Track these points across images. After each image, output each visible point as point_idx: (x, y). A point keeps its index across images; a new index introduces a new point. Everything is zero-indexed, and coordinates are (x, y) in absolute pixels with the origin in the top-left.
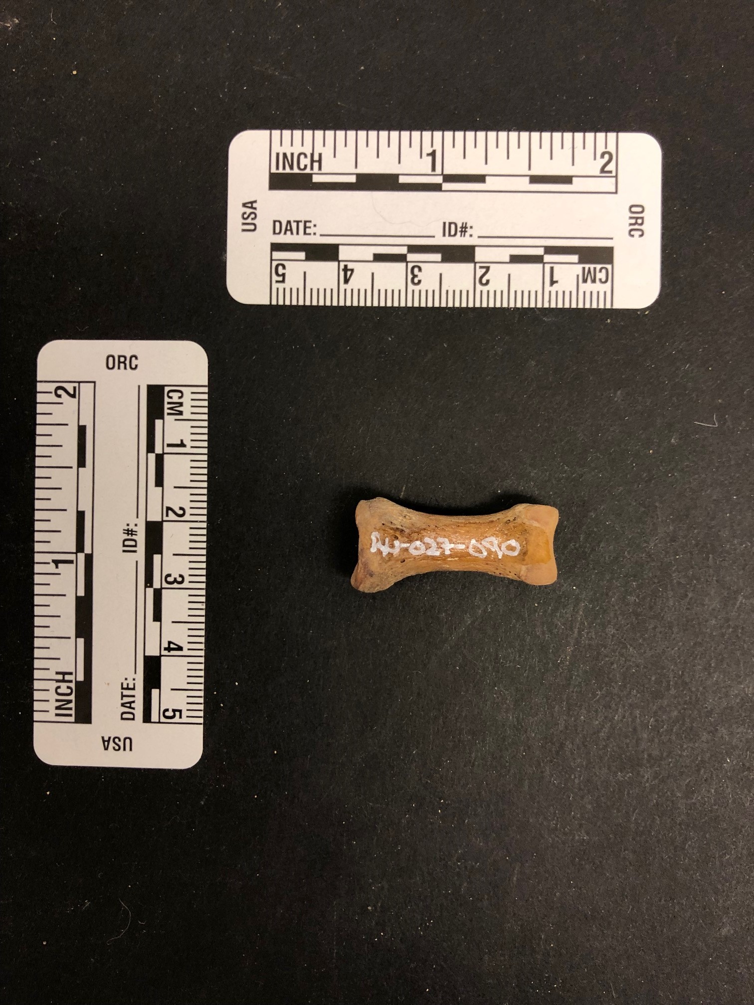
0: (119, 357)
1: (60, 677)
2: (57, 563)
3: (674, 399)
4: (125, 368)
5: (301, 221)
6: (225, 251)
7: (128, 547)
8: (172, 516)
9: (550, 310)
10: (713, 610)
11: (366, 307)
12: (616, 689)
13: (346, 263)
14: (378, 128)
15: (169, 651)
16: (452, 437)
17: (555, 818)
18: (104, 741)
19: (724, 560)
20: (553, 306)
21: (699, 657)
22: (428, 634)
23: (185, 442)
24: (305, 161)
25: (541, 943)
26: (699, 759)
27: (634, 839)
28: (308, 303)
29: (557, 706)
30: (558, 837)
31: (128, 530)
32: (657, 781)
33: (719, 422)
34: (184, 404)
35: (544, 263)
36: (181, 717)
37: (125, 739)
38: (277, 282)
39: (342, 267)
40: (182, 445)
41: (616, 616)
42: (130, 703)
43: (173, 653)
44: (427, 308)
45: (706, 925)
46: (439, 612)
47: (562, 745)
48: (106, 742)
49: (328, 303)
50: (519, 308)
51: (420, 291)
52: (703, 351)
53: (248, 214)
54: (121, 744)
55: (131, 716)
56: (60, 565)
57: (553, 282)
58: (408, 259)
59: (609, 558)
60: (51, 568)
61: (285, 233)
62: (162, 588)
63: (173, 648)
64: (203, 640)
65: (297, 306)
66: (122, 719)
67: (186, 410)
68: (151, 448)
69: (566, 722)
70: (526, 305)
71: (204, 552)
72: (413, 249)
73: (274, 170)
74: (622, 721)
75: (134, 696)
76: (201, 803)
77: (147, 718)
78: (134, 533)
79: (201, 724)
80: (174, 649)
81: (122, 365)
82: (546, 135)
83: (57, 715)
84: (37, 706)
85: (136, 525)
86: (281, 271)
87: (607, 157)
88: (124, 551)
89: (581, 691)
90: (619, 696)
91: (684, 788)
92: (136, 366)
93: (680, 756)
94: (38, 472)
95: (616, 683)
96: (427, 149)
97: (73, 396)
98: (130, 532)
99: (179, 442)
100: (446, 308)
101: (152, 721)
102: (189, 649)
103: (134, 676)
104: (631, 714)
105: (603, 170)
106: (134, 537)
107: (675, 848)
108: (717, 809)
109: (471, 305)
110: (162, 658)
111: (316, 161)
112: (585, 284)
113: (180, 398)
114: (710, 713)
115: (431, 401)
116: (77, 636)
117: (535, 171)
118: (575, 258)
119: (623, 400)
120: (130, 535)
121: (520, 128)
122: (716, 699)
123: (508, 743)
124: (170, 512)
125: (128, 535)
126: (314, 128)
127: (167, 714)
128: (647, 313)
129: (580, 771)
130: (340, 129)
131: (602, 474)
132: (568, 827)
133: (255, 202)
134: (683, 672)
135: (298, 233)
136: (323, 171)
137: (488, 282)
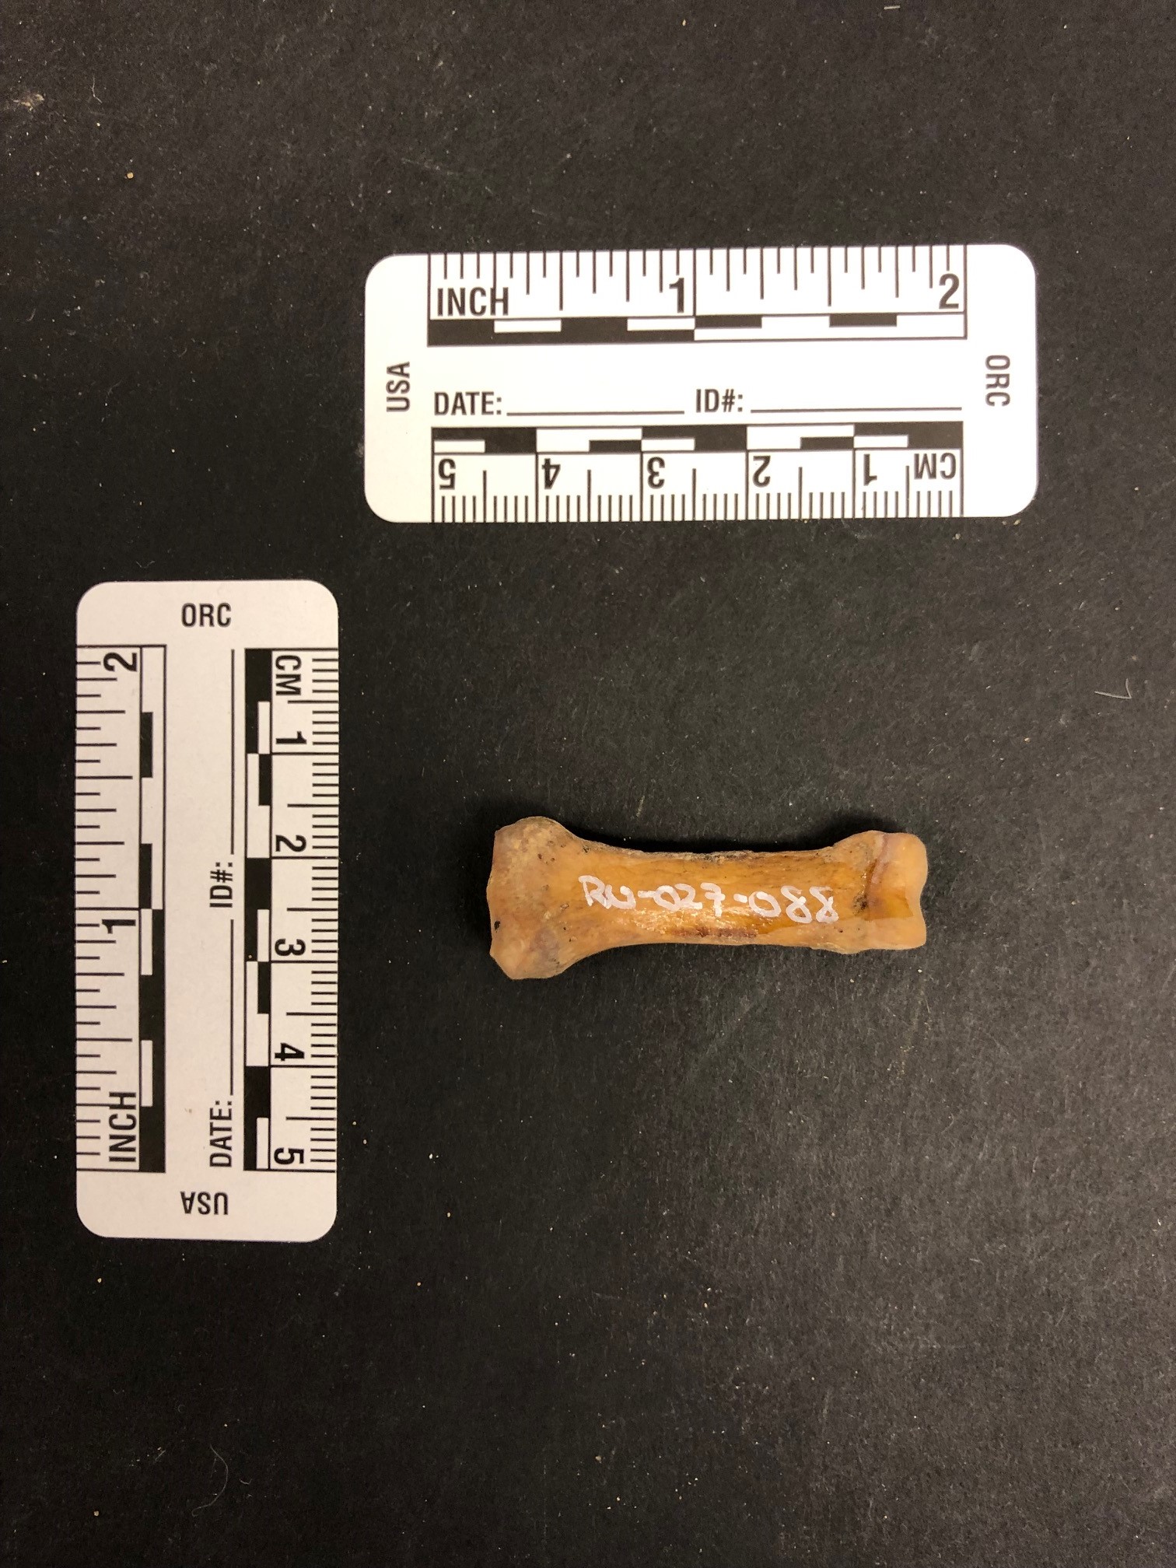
0: (202, 606)
1: (116, 1101)
2: (109, 924)
3: (1063, 657)
4: (211, 624)
5: (478, 393)
6: (363, 442)
7: (219, 899)
8: (285, 850)
9: (865, 521)
10: (1131, 985)
11: (579, 524)
12: (980, 1111)
13: (547, 457)
14: (594, 246)
15: (283, 1060)
16: (715, 721)
17: (887, 1315)
18: (184, 1199)
19: (1145, 907)
20: (870, 515)
21: (1109, 1060)
22: (683, 1028)
23: (304, 736)
24: (482, 301)
25: (869, 1513)
26: (1113, 1220)
27: (1011, 1348)
28: (490, 519)
29: (887, 1140)
30: (893, 1345)
31: (218, 873)
32: (1046, 1257)
33: (1134, 689)
34: (302, 677)
35: (855, 449)
36: (302, 1161)
37: (217, 1196)
38: (443, 487)
39: (542, 462)
40: (300, 740)
41: (977, 998)
42: (224, 1139)
43: (288, 1061)
44: (673, 522)
45: (1128, 1483)
46: (700, 994)
47: (895, 1201)
48: (187, 1201)
49: (521, 519)
50: (816, 520)
51: (662, 497)
52: (1106, 581)
53: (396, 383)
54: (211, 1203)
55: (225, 1160)
56: (115, 928)
57: (869, 479)
58: (644, 448)
59: (965, 906)
60: (101, 932)
61: (454, 412)
62: (271, 962)
63: (289, 1053)
64: (334, 1041)
65: (474, 524)
66: (212, 1164)
67: (306, 686)
68: (252, 745)
69: (901, 1164)
70: (827, 515)
71: (335, 904)
72: (650, 432)
73: (435, 316)
74: (989, 1162)
75: (229, 1129)
76: (335, 1295)
77: (250, 1163)
78: (227, 877)
79: (333, 1171)
80: (290, 1056)
81: (207, 620)
82: (854, 252)
83: (112, 1159)
84: (81, 1145)
85: (230, 865)
86: (448, 470)
87: (949, 283)
88: (212, 905)
89: (923, 1116)
90: (985, 1123)
91: (1090, 1266)
92: (228, 620)
93: (1083, 1216)
94: (80, 786)
95: (980, 1103)
96: (671, 278)
97: (132, 668)
98: (221, 876)
99: (295, 736)
100: (704, 522)
101: (258, 1167)
102: (313, 1056)
103: (231, 1098)
104: (1003, 1150)
105: (943, 303)
106: (227, 883)
107: (1079, 1362)
108: (1144, 1301)
109: (741, 517)
110: (273, 1069)
111: (499, 300)
112: (918, 480)
113: (296, 668)
114: (1129, 1149)
115: (682, 666)
116: (141, 1038)
117: (838, 308)
118: (902, 440)
119: (982, 660)
120: (221, 881)
121: (813, 241)
122: (1138, 1126)
123: (812, 1199)
124: (282, 844)
125: (218, 881)
126: (495, 249)
127: (281, 1156)
128: (1017, 523)
129: (925, 1242)
130: (536, 249)
131: (952, 776)
132: (908, 1329)
133: (407, 365)
134: (1084, 1084)
135: (473, 411)
136: (510, 315)
137: (767, 480)
